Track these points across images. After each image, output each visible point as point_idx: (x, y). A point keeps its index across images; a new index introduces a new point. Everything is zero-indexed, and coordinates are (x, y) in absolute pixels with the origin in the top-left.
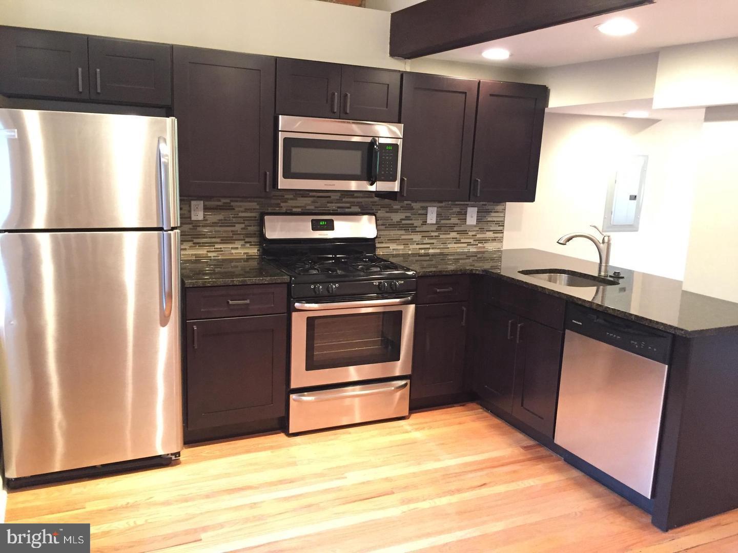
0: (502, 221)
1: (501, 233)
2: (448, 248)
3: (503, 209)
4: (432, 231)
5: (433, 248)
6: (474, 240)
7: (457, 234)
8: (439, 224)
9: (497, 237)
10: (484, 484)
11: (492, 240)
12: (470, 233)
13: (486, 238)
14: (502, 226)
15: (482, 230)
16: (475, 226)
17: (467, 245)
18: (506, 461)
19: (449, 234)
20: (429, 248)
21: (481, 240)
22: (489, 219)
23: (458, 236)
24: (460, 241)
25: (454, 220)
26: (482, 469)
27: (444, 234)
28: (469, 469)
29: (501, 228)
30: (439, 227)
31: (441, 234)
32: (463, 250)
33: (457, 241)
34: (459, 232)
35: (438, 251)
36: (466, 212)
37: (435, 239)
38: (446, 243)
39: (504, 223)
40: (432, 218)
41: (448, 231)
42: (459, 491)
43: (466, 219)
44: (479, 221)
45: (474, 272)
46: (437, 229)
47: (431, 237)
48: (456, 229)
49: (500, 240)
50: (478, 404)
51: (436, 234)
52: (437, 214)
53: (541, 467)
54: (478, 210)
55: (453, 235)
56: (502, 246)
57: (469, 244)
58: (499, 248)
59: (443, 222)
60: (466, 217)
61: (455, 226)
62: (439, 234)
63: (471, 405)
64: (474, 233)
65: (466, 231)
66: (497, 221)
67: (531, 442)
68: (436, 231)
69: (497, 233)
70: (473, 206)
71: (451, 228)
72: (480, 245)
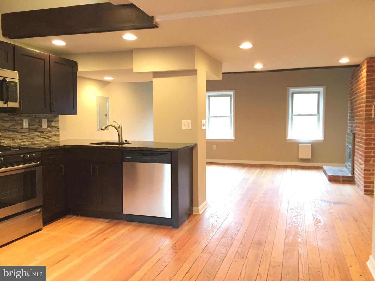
0: (58, 126)
1: (58, 132)
2: (35, 141)
3: (58, 120)
4: (26, 132)
5: (27, 141)
6: (47, 136)
7: (39, 133)
8: (29, 128)
9: (57, 134)
10: (105, 239)
11: (55, 136)
12: (45, 133)
13: (52, 135)
14: (58, 128)
15: (50, 131)
16: (47, 129)
17: (44, 139)
18: (105, 229)
19: (35, 133)
20: (26, 142)
21: (50, 136)
22: (53, 125)
23: (39, 134)
24: (40, 137)
25: (37, 126)
26: (99, 234)
27: (32, 133)
28: (93, 236)
29: (58, 130)
30: (30, 130)
31: (31, 133)
32: (42, 141)
33: (39, 137)
34: (40, 132)
35: (30, 143)
36: (42, 122)
37: (28, 136)
38: (34, 138)
39: (59, 127)
40: (26, 125)
41: (34, 132)
42: (97, 244)
43: (42, 125)
44: (48, 126)
45: (65, 147)
46: (28, 131)
47: (26, 136)
48: (38, 130)
49: (58, 136)
50: (70, 215)
51: (29, 133)
52: (28, 123)
53: (120, 226)
54: (47, 120)
55: (37, 134)
56: (59, 139)
57: (45, 138)
58: (58, 140)
59: (31, 127)
60: (42, 124)
61: (37, 129)
62: (30, 133)
63: (68, 216)
64: (46, 133)
65: (42, 131)
66: (56, 126)
67: (109, 220)
68: (28, 132)
69: (57, 132)
70: (45, 118)
71: (35, 130)
72: (50, 139)
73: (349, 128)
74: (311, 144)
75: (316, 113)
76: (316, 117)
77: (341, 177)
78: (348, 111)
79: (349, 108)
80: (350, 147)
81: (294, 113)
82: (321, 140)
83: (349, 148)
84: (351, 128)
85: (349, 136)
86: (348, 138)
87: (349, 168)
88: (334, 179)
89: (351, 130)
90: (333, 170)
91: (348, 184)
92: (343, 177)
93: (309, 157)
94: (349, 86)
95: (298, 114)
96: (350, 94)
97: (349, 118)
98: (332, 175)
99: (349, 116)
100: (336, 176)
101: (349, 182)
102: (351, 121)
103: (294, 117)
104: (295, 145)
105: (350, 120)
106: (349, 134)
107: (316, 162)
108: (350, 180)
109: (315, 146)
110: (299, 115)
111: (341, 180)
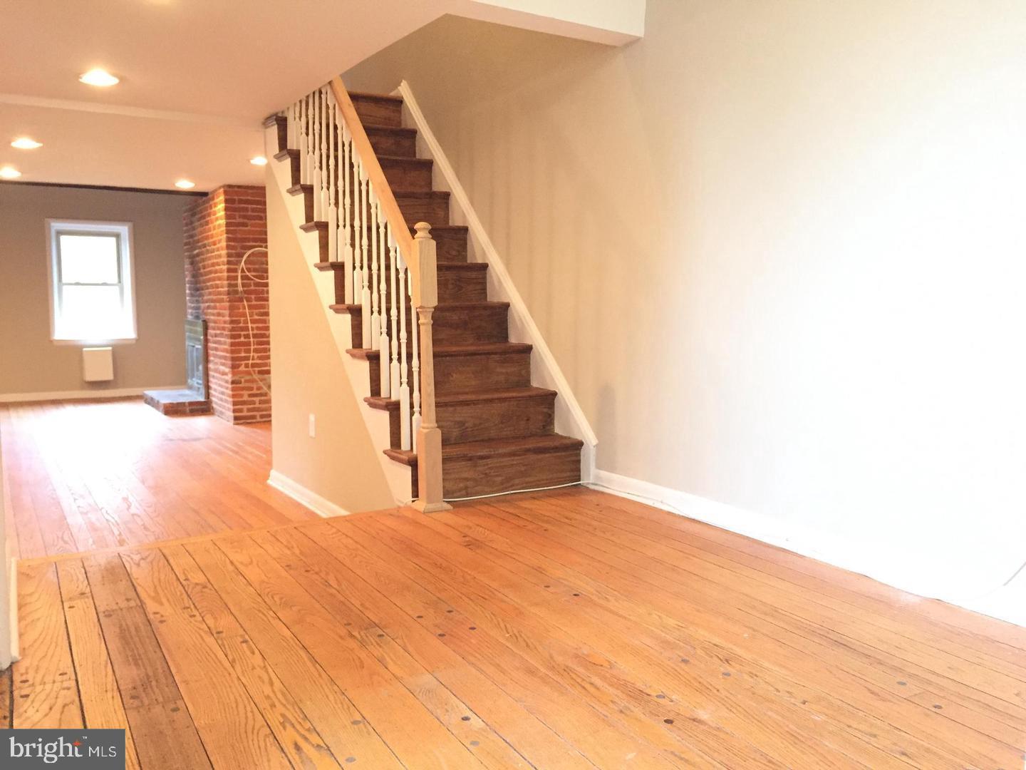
73: (190, 311)
74: (110, 348)
75: (116, 280)
76: (117, 289)
77: (187, 404)
78: (185, 279)
79: (186, 273)
80: (200, 347)
81: (64, 280)
82: (133, 339)
83: (197, 349)
84: (194, 311)
85: (194, 326)
86: (191, 331)
87: (199, 388)
88: (173, 410)
89: (196, 314)
90: (167, 396)
91: (201, 415)
92: (191, 404)
93: (108, 375)
94: (185, 228)
95: (74, 282)
96: (186, 244)
97: (188, 291)
98: (170, 403)
99: (187, 288)
100: (178, 404)
101: (202, 412)
102: (195, 299)
103: (65, 288)
104: (74, 352)
105: (192, 295)
106: (191, 323)
107: (124, 387)
108: (203, 408)
109: (119, 352)
110: (77, 284)
111: (188, 409)
